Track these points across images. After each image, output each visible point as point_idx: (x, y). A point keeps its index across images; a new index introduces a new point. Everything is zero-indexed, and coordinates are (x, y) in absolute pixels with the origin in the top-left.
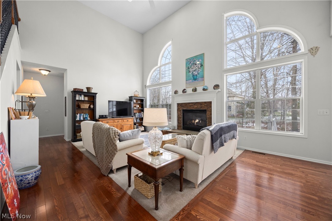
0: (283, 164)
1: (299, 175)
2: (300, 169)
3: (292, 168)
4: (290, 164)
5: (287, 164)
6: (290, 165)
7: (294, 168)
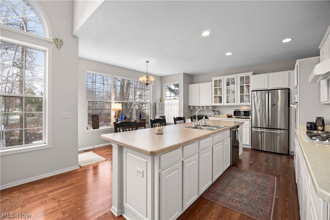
0: (25, 200)
1: (51, 208)
2: (49, 195)
3: (40, 201)
4: (35, 194)
5: (30, 196)
6: (35, 196)
7: (41, 198)
